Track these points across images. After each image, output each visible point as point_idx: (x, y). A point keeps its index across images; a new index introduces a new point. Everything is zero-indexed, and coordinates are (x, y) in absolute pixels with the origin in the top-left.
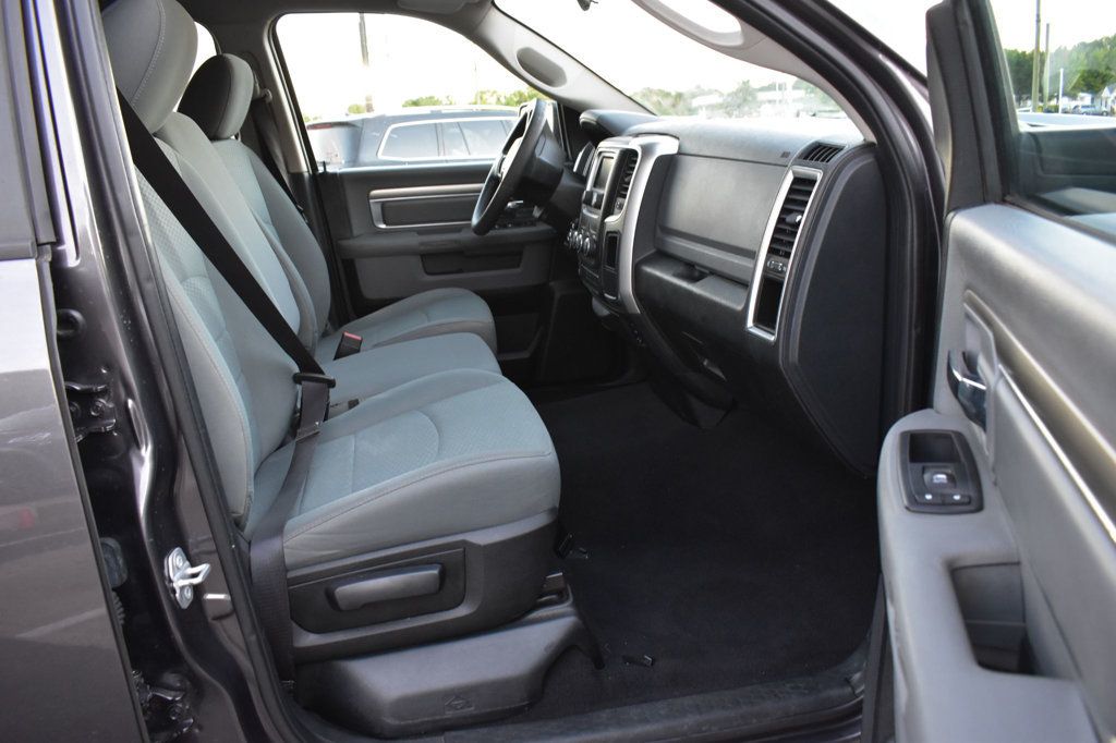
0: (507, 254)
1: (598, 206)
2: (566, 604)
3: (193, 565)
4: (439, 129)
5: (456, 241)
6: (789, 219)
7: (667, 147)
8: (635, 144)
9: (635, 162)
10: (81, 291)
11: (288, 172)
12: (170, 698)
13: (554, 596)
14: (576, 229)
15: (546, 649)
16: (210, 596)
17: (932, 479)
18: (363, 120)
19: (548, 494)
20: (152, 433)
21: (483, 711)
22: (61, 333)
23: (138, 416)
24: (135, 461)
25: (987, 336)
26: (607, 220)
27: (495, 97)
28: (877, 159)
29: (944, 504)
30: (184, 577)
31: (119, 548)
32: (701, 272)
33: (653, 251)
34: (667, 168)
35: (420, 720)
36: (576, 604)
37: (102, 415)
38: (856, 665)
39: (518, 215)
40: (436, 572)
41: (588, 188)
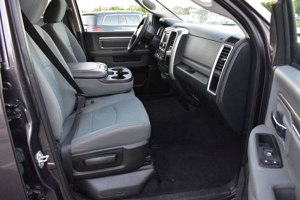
0: (137, 57)
1: (164, 47)
2: (151, 165)
3: (44, 155)
4: (119, 17)
5: (123, 53)
6: (222, 59)
7: (185, 32)
8: (176, 30)
9: (176, 36)
10: (10, 77)
11: (76, 32)
12: (37, 193)
13: (148, 163)
14: (157, 52)
15: (145, 178)
16: (49, 164)
17: (267, 154)
18: (98, 14)
19: (147, 135)
20: (32, 119)
21: (126, 195)
22: (4, 89)
23: (28, 114)
24: (27, 127)
25: (289, 114)
26: (167, 52)
27: (135, 7)
28: (250, 44)
29: (271, 164)
30: (41, 159)
31: (22, 151)
32: (193, 70)
33: (180, 62)
34: (185, 38)
35: (109, 197)
36: (154, 165)
37: (17, 113)
38: (232, 184)
39: (141, 46)
40: (114, 156)
41: (161, 41)
